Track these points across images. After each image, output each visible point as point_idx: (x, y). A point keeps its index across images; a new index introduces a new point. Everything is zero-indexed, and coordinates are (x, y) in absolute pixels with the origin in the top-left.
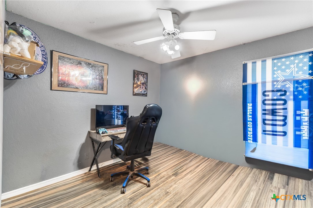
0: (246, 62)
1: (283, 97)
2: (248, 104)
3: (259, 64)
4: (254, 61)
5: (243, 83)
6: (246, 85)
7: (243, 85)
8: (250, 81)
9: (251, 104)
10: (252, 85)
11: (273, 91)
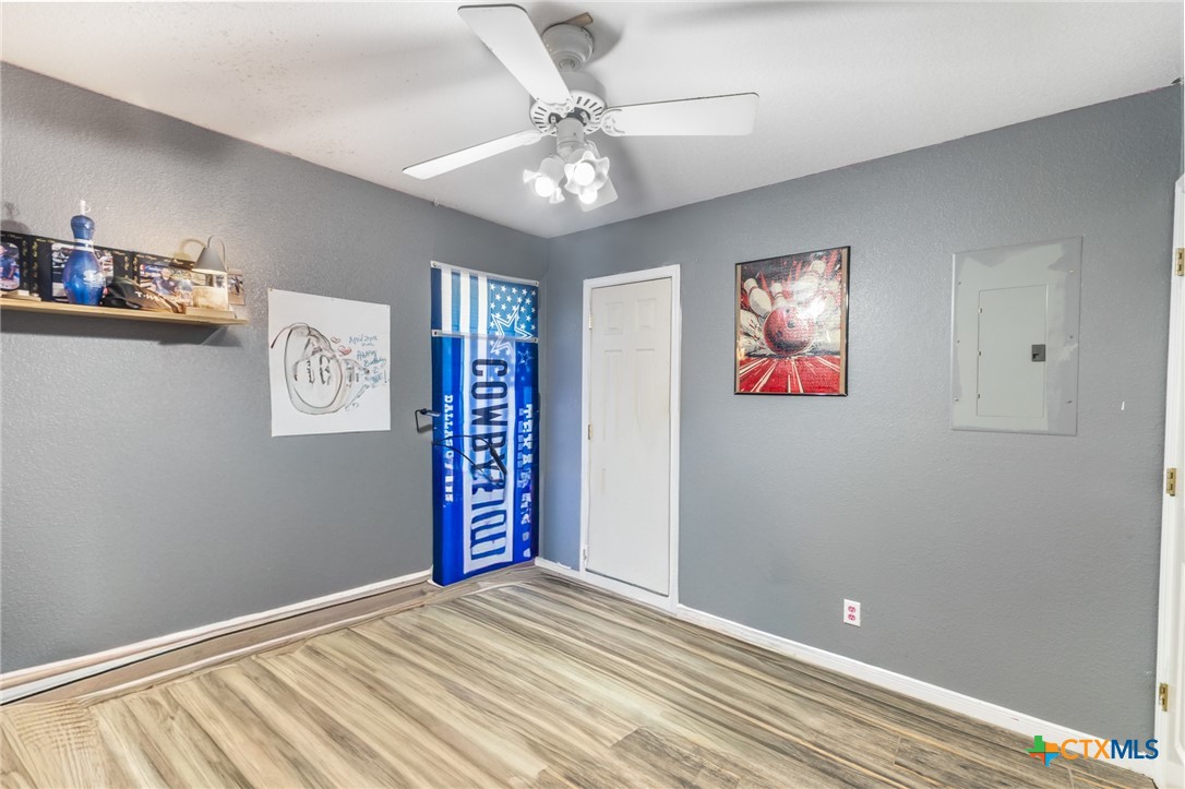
0: (438, 265)
1: (502, 379)
2: (446, 397)
3: (465, 281)
4: (456, 268)
5: (434, 331)
6: (441, 338)
7: (432, 338)
8: (447, 328)
9: (451, 397)
10: (453, 339)
11: (487, 362)
